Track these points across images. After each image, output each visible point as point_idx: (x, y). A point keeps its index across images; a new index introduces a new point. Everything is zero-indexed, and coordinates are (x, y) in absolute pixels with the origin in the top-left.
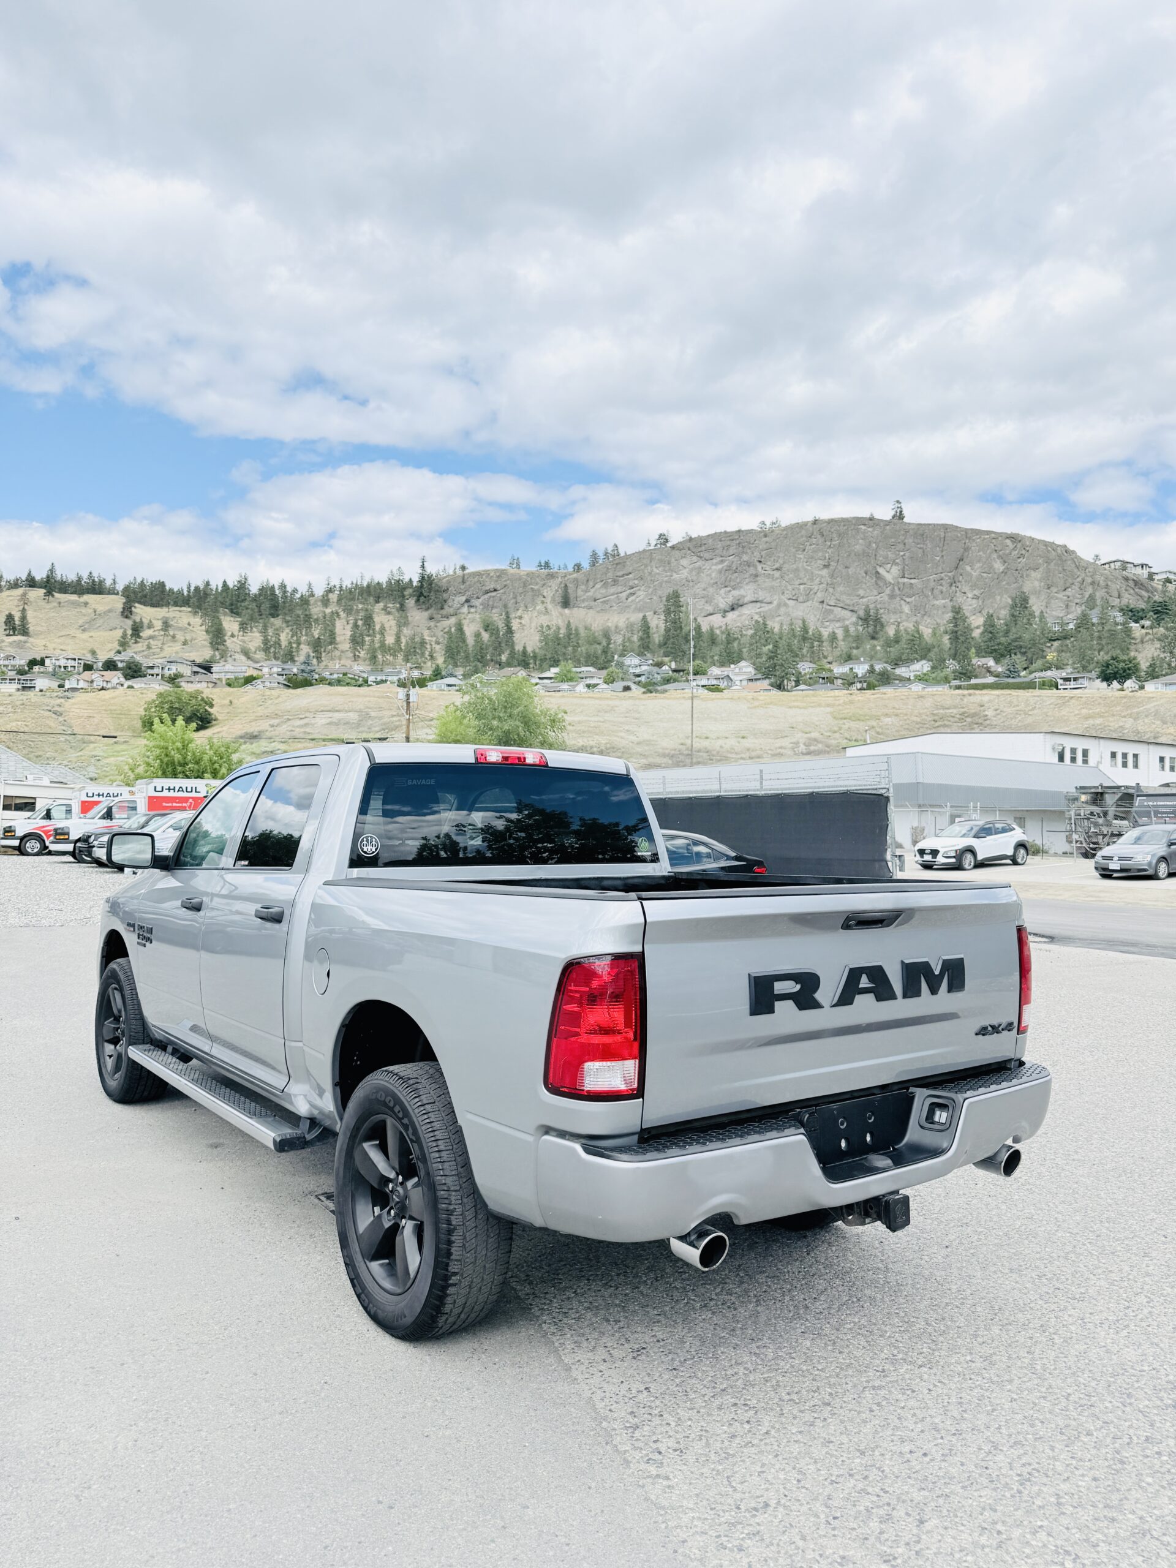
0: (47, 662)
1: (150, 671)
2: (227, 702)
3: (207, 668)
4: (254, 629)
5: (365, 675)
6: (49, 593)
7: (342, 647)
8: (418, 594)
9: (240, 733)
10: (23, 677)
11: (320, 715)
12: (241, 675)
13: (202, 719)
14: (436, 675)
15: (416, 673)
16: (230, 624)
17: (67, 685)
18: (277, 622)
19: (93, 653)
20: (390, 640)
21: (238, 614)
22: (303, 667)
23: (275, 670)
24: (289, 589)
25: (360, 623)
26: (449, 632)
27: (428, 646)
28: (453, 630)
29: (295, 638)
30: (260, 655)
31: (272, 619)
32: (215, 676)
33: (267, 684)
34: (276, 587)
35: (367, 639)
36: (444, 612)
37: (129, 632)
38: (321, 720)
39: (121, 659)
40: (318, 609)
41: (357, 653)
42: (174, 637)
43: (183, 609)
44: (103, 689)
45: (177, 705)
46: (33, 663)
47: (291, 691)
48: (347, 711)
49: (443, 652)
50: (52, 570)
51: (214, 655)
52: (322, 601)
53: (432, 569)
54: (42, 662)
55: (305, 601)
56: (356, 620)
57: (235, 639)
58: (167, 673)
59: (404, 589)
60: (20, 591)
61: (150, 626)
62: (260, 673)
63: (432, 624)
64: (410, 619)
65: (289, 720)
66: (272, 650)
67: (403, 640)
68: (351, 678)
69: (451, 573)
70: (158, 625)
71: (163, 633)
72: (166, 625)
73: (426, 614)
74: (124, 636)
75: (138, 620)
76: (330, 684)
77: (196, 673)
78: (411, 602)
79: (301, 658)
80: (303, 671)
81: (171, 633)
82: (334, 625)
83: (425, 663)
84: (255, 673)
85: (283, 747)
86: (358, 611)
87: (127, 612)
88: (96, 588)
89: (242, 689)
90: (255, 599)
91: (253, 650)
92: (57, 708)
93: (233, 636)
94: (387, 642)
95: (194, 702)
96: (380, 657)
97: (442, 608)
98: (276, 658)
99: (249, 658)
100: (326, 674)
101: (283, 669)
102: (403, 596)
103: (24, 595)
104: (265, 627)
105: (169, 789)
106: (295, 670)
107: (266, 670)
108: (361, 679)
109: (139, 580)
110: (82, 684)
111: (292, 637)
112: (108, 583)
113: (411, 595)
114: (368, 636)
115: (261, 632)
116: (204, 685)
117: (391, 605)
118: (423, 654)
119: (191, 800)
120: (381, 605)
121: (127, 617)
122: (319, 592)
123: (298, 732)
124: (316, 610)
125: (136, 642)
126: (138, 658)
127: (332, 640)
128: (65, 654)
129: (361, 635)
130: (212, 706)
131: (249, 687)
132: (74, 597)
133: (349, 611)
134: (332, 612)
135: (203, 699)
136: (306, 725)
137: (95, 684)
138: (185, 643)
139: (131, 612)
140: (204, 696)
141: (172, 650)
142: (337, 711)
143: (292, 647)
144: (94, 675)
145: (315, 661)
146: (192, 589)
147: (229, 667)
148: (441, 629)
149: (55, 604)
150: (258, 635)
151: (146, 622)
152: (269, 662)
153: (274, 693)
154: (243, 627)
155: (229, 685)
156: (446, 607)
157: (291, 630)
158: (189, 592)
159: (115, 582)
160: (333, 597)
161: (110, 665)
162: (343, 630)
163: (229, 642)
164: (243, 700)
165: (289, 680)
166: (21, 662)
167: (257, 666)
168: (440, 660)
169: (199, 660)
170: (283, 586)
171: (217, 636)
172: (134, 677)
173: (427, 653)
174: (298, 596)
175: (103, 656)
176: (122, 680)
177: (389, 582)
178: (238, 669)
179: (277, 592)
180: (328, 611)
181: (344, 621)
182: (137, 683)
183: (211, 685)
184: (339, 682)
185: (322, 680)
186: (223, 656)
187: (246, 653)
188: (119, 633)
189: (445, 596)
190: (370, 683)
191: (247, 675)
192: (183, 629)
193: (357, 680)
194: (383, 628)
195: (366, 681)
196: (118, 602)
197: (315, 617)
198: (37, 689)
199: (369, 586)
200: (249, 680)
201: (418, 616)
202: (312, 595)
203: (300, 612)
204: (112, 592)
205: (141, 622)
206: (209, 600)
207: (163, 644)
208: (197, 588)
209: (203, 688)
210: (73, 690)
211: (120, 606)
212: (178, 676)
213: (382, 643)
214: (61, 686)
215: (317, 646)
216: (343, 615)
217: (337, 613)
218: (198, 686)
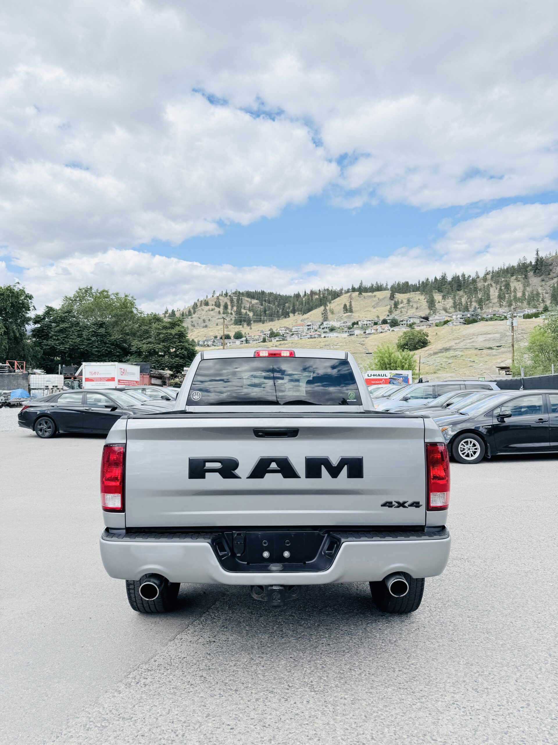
0: (359, 323)
1: (402, 323)
2: (435, 334)
3: (427, 319)
4: (449, 298)
5: (505, 315)
6: (360, 293)
7: (493, 301)
8: (535, 268)
9: (441, 348)
10: (350, 330)
11: (480, 337)
12: (443, 321)
13: (423, 343)
14: (545, 310)
15: (534, 311)
16: (438, 297)
17: (367, 332)
18: (461, 293)
19: (378, 317)
20: (519, 295)
21: (442, 292)
22: (473, 313)
23: (459, 316)
24: (466, 276)
25: (503, 288)
26: (554, 287)
27: (541, 296)
28: (556, 285)
29: (469, 300)
30: (452, 310)
31: (458, 292)
32: (430, 322)
33: (455, 324)
34: (460, 276)
35: (507, 295)
36: (550, 276)
37: (393, 306)
38: (481, 339)
39: (389, 319)
40: (481, 284)
41: (501, 303)
42: (412, 306)
43: (416, 293)
44: (381, 332)
45: (412, 337)
46: (354, 324)
47: (466, 326)
48: (494, 334)
49: (550, 298)
50: (361, 284)
51: (430, 312)
52: (483, 279)
53: (543, 254)
54: (357, 323)
55: (474, 281)
56: (501, 287)
57: (440, 304)
58: (409, 323)
59: (527, 267)
60: (349, 294)
61: (402, 302)
62: (451, 318)
63: (543, 283)
64: (530, 282)
65: (464, 340)
66: (458, 307)
67: (527, 294)
68: (498, 317)
69: (554, 254)
70: (405, 301)
71: (407, 305)
72: (409, 301)
73: (540, 279)
74: (391, 308)
75: (397, 300)
76: (487, 320)
77: (422, 321)
78: (531, 274)
79: (471, 310)
80: (473, 315)
81: (411, 304)
82: (489, 291)
83: (539, 304)
84: (449, 319)
85: (461, 353)
86: (502, 282)
87: (392, 297)
88: (379, 288)
89: (442, 327)
90: (450, 283)
91: (449, 308)
92: (362, 342)
93: (439, 302)
94: (518, 296)
95: (419, 335)
96: (514, 304)
97: (549, 274)
98: (460, 311)
99: (446, 312)
100: (485, 316)
101: (463, 315)
102: (527, 271)
103: (351, 295)
104: (455, 296)
105: (374, 375)
106: (469, 315)
107: (454, 317)
108: (503, 316)
109: (397, 283)
110: (373, 331)
111: (468, 299)
112: (384, 285)
113: (531, 270)
114: (508, 294)
115: (452, 299)
116: (425, 327)
117: (520, 277)
118: (538, 300)
120: (514, 277)
121: (392, 300)
122: (481, 275)
123: (468, 346)
124: (480, 285)
125: (396, 310)
126: (396, 317)
127: (488, 298)
128: (366, 319)
129: (504, 294)
130: (427, 336)
131: (446, 326)
132: (370, 294)
133: (497, 283)
134: (488, 284)
135: (423, 333)
136: (473, 342)
137: (378, 331)
138: (417, 308)
139: (394, 297)
140: (424, 332)
141: (411, 312)
142: (489, 334)
143: (467, 304)
144: (378, 327)
145: (479, 310)
146: (421, 283)
147: (437, 317)
148: (549, 285)
149: (363, 298)
150: (451, 300)
151: (400, 301)
152: (456, 313)
153: (457, 327)
154: (444, 297)
155: (437, 326)
156: (551, 273)
157: (467, 296)
158: (419, 284)
159: (387, 285)
160: (489, 277)
161: (385, 322)
162: (494, 293)
163: (437, 305)
164: (442, 332)
165: (466, 321)
166: (349, 324)
167: (450, 315)
168: (548, 303)
169: (423, 316)
170: (463, 275)
171: (431, 303)
172: (394, 326)
173: (541, 299)
174: (471, 279)
175: (382, 318)
176: (390, 328)
177: (519, 265)
178: (441, 318)
179: (461, 278)
180: (486, 284)
181: (494, 288)
182: (396, 329)
183: (428, 326)
184: (491, 319)
185: (483, 319)
186: (434, 312)
187: (445, 310)
188: (389, 307)
189: (551, 267)
190: (508, 318)
191: (445, 320)
192: (416, 302)
193: (501, 317)
194: (515, 289)
195: (506, 318)
196: (388, 293)
197: (480, 288)
198: (355, 335)
199: (507, 269)
200: (446, 322)
201: (535, 280)
202: (478, 277)
203: (472, 287)
204: (386, 289)
205: (398, 301)
206: (428, 287)
207: (407, 310)
208: (423, 282)
209: (424, 328)
210: (369, 334)
211: (389, 295)
212: (414, 324)
213: (515, 297)
214: (365, 333)
215: (480, 302)
216: (494, 285)
217: (491, 285)
218: (422, 328)
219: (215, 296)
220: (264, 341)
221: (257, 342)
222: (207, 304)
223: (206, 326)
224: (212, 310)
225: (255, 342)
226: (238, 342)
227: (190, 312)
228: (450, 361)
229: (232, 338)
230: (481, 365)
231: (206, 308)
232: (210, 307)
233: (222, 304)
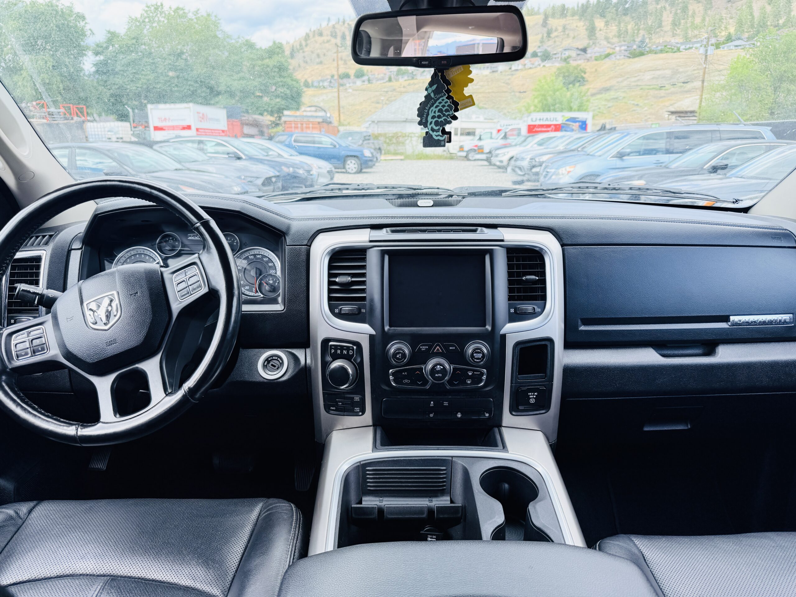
1: (554, 56)
2: (594, 70)
4: (613, 25)
5: (679, 45)
7: (665, 29)
9: (600, 88)
11: (647, 73)
12: (603, 53)
13: (579, 81)
14: (728, 40)
15: (713, 41)
16: (599, 23)
18: (627, 18)
20: (698, 20)
21: (604, 17)
22: (640, 44)
23: (623, 48)
25: (679, 11)
26: (741, 10)
27: (724, 21)
28: (745, 7)
29: (636, 27)
30: (615, 40)
31: (624, 17)
32: (589, 55)
33: (618, 57)
35: (682, 21)
37: (545, 35)
38: (648, 76)
39: (540, 51)
41: (675, 32)
42: (568, 35)
43: (574, 18)
44: (531, 68)
45: (567, 74)
47: (631, 60)
48: (664, 69)
49: (735, 24)
51: (589, 43)
56: (677, 10)
57: (601, 32)
58: (563, 56)
61: (556, 30)
62: (614, 51)
64: (714, 4)
65: (628, 78)
66: (623, 36)
67: (707, 19)
68: (670, 48)
70: (560, 29)
71: (562, 33)
72: (564, 28)
74: (543, 38)
75: (550, 28)
76: (656, 53)
77: (578, 55)
79: (638, 39)
80: (640, 47)
81: (567, 33)
82: (662, 15)
83: (721, 33)
84: (611, 51)
85: (623, 95)
86: (678, 4)
89: (603, 62)
91: (611, 37)
92: (508, 81)
93: (600, 30)
94: (695, 22)
95: (576, 71)
96: (690, 32)
98: (625, 41)
99: (609, 42)
100: (654, 47)
101: (628, 47)
104: (619, 23)
106: (635, 47)
107: (618, 49)
108: (676, 48)
109: (552, 5)
111: (635, 25)
112: (536, 9)
114: (684, 19)
115: (617, 26)
116: (582, 61)
118: (719, 28)
119: (552, 126)
121: (545, 27)
123: (633, 85)
125: (549, 40)
126: (549, 49)
127: (660, 26)
129: (679, 19)
130: (585, 73)
131: (607, 59)
134: (661, 7)
135: (580, 70)
136: (638, 80)
137: (526, 67)
138: (574, 38)
139: (546, 23)
140: (582, 67)
141: (567, 43)
142: (659, 70)
143: (634, 33)
144: (527, 62)
145: (647, 40)
146: (580, 5)
147: (597, 49)
150: (614, 28)
151: (554, 28)
152: (620, 44)
153: (621, 62)
154: (607, 24)
155: (596, 60)
157: (635, 23)
158: (578, 7)
159: (539, 8)
162: (667, 18)
163: (598, 34)
164: (602, 68)
165: (630, 53)
167: (613, 46)
168: (732, 29)
169: (581, 47)
171: (592, 31)
172: (546, 60)
173: (723, 26)
175: (531, 50)
176: (540, 62)
178: (602, 50)
181: (669, 12)
182: (548, 64)
183: (586, 61)
184: (661, 51)
185: (651, 52)
186: (594, 43)
187: (607, 40)
188: (540, 36)
190: (681, 50)
191: (606, 53)
192: (574, 30)
193: (672, 49)
194: (694, 13)
195: (679, 50)
197: (650, 12)
198: (499, 72)
200: (608, 55)
204: (538, 13)
205: (552, 29)
206: (589, 10)
207: (562, 40)
208: (583, 5)
209: (581, 63)
210: (517, 70)
211: (541, 22)
212: (569, 57)
213: (693, 23)
214: (510, 68)
215: (650, 30)
216: (668, 7)
217: (665, 7)
218: (579, 62)
219: (331, 24)
220: (390, 80)
221: (382, 81)
222: (321, 34)
223: (321, 63)
224: (328, 41)
225: (379, 82)
226: (359, 82)
227: (301, 45)
228: (610, 104)
229: (352, 77)
230: (646, 109)
231: (320, 39)
232: (325, 38)
233: (339, 34)
